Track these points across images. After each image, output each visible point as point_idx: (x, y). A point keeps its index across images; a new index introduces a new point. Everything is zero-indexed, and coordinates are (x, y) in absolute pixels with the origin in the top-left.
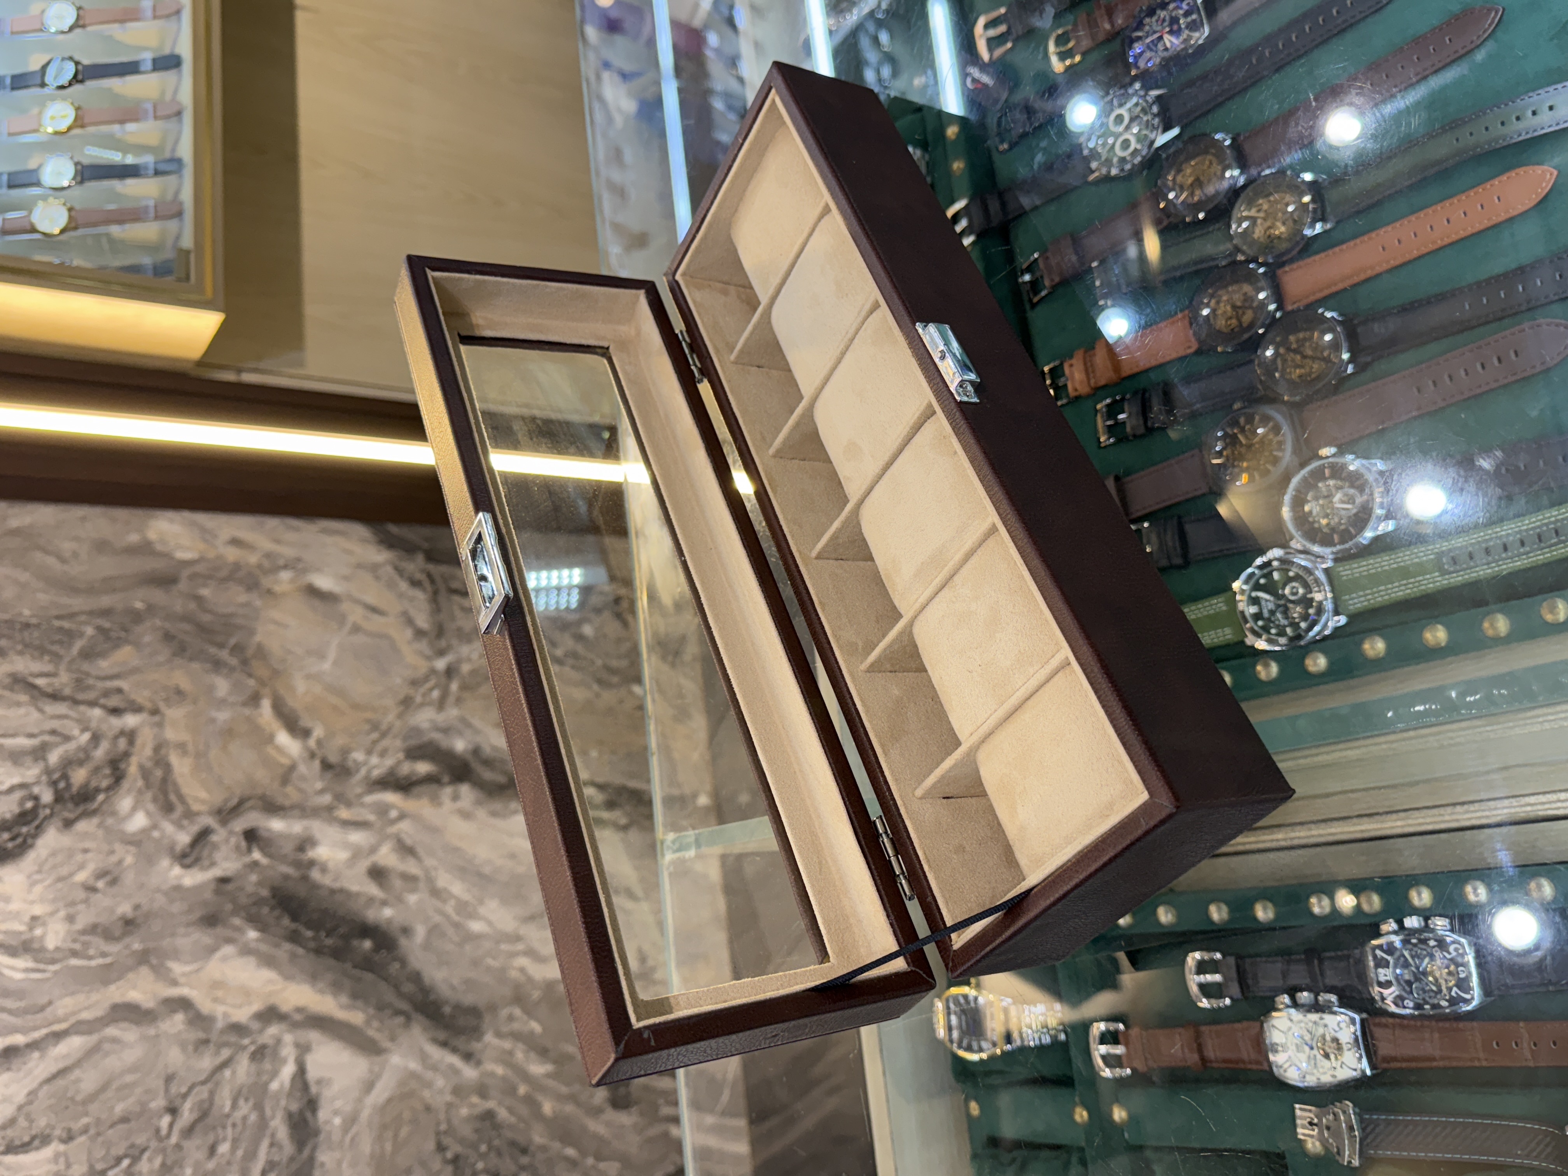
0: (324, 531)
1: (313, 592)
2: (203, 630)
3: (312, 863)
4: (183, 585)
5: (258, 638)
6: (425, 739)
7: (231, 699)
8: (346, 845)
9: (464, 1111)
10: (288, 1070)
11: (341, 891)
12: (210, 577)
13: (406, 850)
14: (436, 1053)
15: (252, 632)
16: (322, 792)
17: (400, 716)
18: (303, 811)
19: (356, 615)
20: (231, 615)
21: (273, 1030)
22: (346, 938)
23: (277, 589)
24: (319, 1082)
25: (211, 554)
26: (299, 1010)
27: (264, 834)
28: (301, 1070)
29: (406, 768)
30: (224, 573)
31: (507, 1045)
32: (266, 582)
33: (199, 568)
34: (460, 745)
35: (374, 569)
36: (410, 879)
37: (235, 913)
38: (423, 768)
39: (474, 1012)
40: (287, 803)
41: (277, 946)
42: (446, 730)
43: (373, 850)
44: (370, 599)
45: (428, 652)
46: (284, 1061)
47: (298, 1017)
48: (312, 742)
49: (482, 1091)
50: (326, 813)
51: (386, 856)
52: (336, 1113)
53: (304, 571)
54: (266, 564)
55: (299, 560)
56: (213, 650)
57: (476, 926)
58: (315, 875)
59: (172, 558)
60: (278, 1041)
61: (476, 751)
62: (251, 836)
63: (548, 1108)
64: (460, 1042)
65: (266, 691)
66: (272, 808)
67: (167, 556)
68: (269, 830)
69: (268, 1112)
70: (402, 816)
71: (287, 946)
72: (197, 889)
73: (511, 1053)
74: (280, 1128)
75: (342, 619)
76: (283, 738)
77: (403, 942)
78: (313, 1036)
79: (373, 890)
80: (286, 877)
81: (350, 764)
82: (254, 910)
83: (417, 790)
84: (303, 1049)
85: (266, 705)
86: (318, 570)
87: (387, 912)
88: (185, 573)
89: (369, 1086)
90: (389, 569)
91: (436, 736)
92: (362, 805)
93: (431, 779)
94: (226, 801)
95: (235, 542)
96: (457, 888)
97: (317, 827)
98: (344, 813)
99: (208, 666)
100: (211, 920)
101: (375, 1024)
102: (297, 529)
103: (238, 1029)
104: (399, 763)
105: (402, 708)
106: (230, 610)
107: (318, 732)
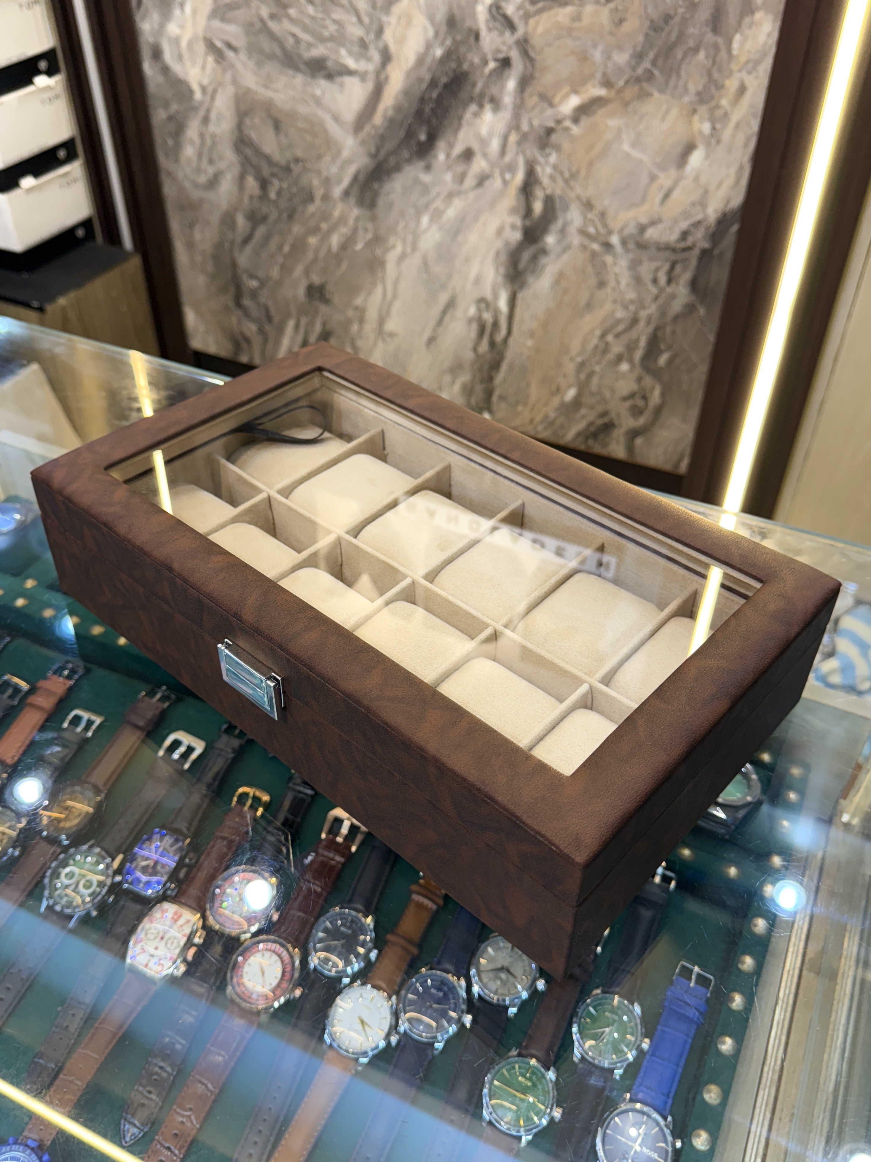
0: (741, 168)
1: (689, 148)
2: (669, 50)
3: (481, 106)
4: (710, 37)
5: (656, 94)
6: (559, 214)
7: (610, 65)
8: (491, 135)
9: (316, 182)
10: (351, 63)
11: (459, 126)
12: (714, 63)
13: (482, 180)
14: (351, 170)
15: (661, 91)
16: (531, 125)
17: (579, 198)
18: (519, 108)
19: (665, 180)
20: (678, 75)
21: (377, 58)
22: (428, 122)
23: (696, 118)
24: (342, 85)
25: (734, 67)
26: (387, 78)
27: (507, 72)
28: (350, 73)
29: (539, 194)
30: (716, 76)
31: (351, 222)
32: (703, 110)
33: (723, 54)
34: (550, 240)
35: (702, 203)
36: (461, 178)
37: (454, 41)
38: (538, 207)
39: (372, 205)
40: (526, 94)
41: (429, 70)
42: (563, 231)
43: (485, 155)
44: (676, 195)
45: (626, 232)
46: (357, 60)
47: (383, 77)
48: (568, 123)
49: (326, 197)
50: (515, 125)
51: (479, 164)
52: (324, 93)
53: (708, 145)
54: (719, 113)
55: (718, 142)
56: (651, 55)
57: (425, 220)
58: (473, 108)
59: (736, 31)
60: (369, 59)
61: (544, 252)
62: (506, 63)
63: (313, 240)
64: (355, 190)
65: (612, 94)
66: (524, 83)
67: (738, 27)
68: (508, 77)
69: (330, 45)
70: (505, 183)
71: (428, 77)
72: (473, 15)
73: (346, 224)
74: (318, 51)
75: (663, 167)
76: (574, 101)
77: (421, 164)
78: (370, 86)
79: (458, 149)
80: (474, 85)
81: (548, 150)
82: (454, 57)
83: (522, 198)
84: (363, 76)
85: (602, 92)
86: (707, 157)
87: (441, 156)
88: (720, 40)
89: (336, 118)
90: (700, 217)
91: (560, 223)
92: (517, 153)
93: (528, 211)
94: (533, 47)
95: (742, 89)
96: (451, 213)
97: (506, 115)
98: (513, 138)
99: (639, 48)
100: (452, 22)
101: (373, 132)
102: (746, 145)
103: (380, 32)
104: (544, 189)
105: (584, 200)
106: (683, 73)
107: (575, 130)
